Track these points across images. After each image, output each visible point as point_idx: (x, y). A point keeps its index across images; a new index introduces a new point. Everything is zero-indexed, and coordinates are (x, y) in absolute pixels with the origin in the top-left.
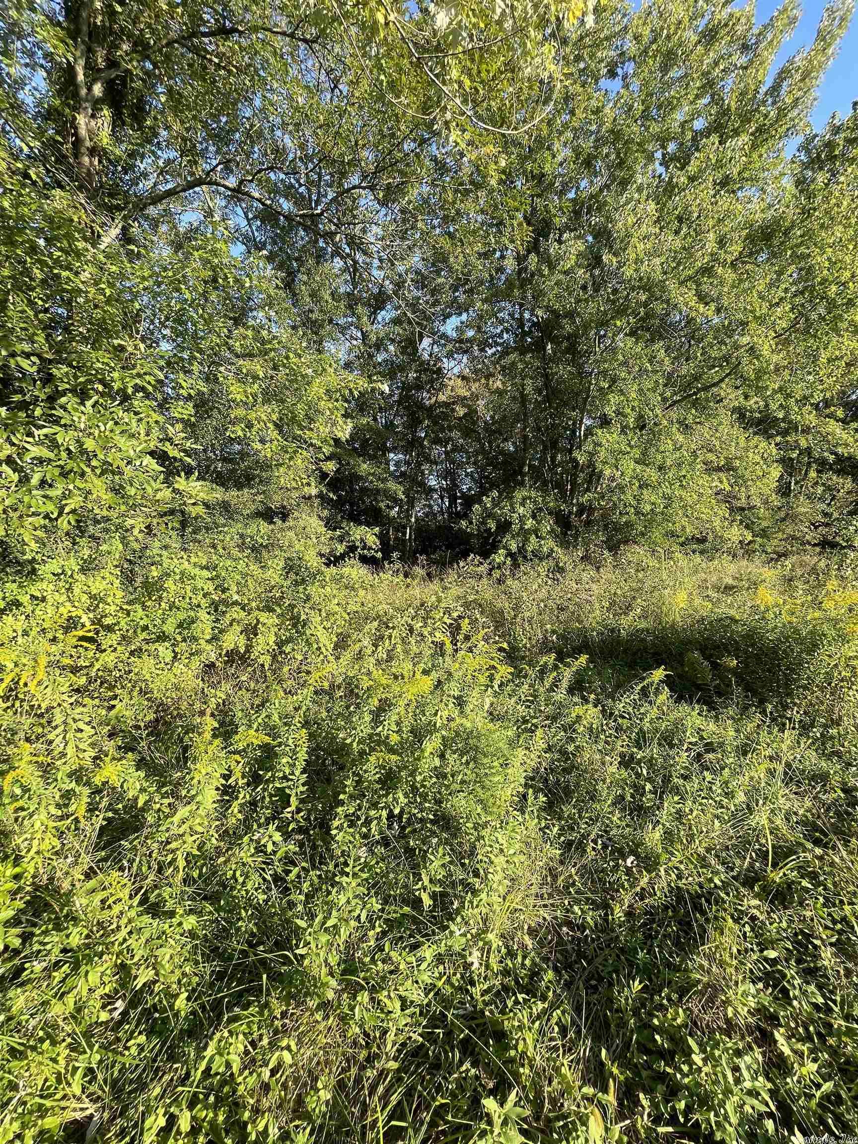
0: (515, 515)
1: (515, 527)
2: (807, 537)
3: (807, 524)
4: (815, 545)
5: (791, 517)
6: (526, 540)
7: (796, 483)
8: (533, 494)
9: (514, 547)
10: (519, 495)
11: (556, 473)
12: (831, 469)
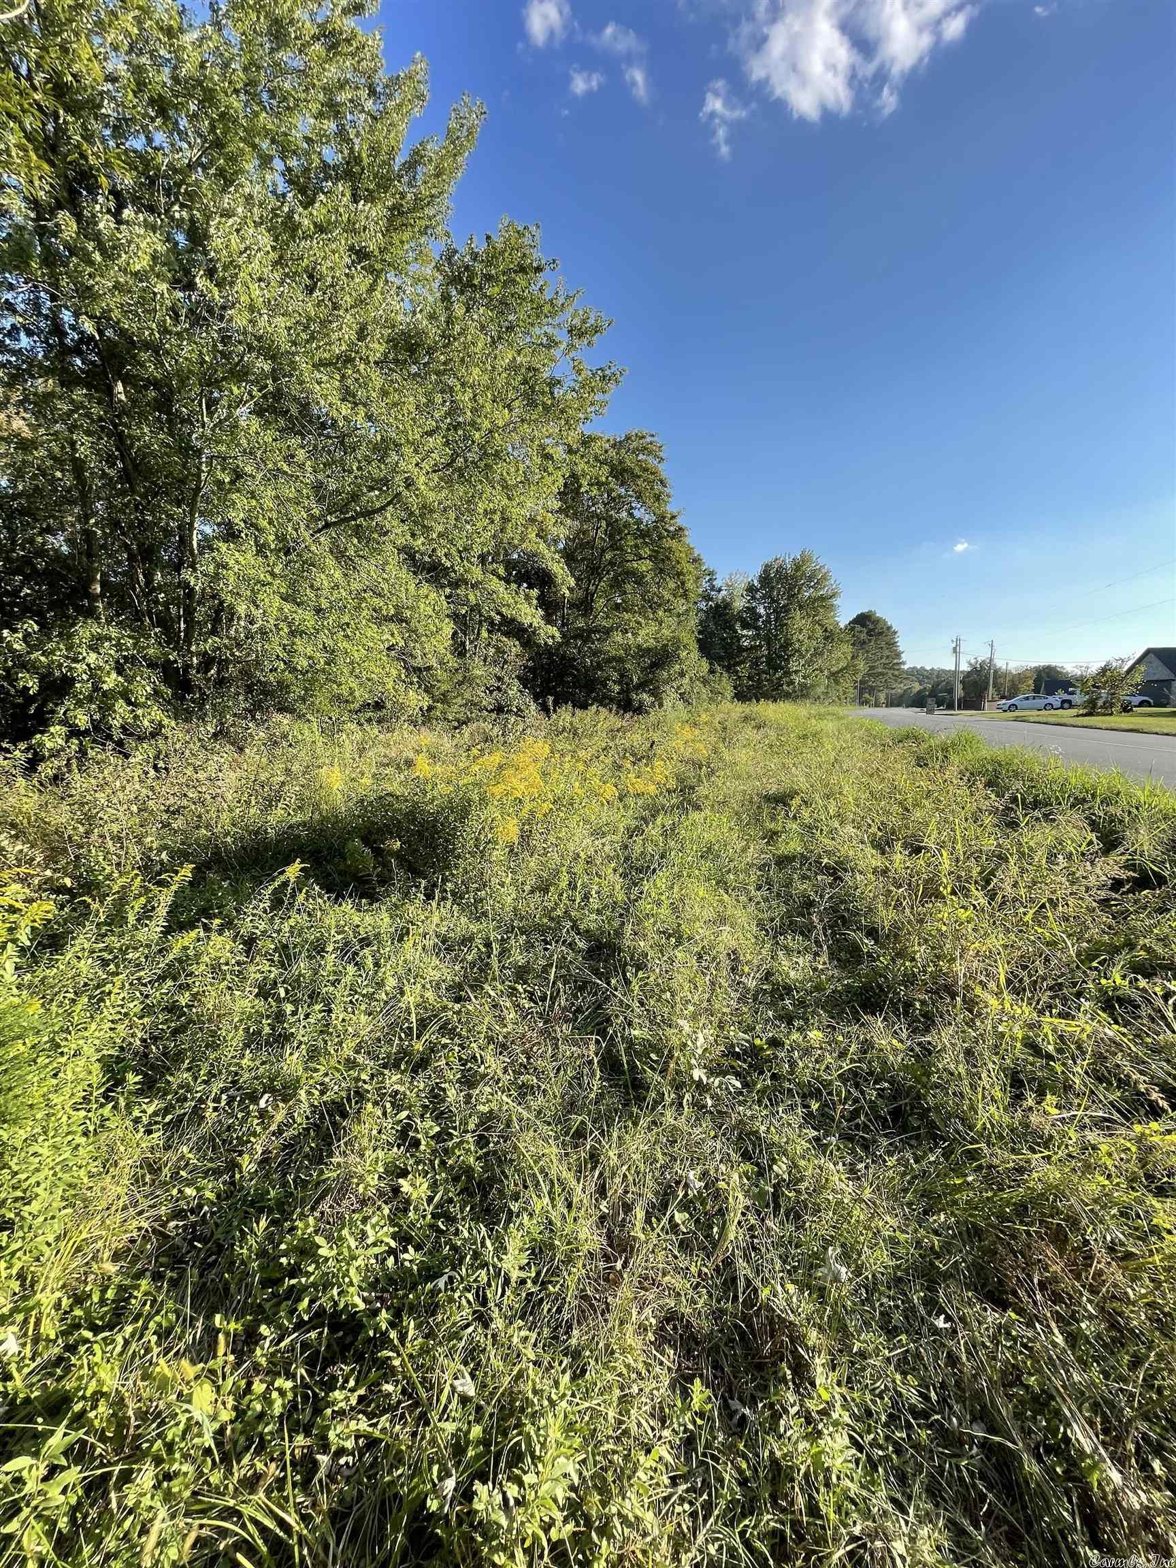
0: (81, 667)
1: (82, 688)
2: (484, 703)
3: (483, 688)
4: (492, 711)
5: (467, 680)
6: (106, 709)
7: (471, 642)
8: (114, 632)
9: (82, 720)
10: (85, 631)
11: (156, 602)
12: (499, 630)
